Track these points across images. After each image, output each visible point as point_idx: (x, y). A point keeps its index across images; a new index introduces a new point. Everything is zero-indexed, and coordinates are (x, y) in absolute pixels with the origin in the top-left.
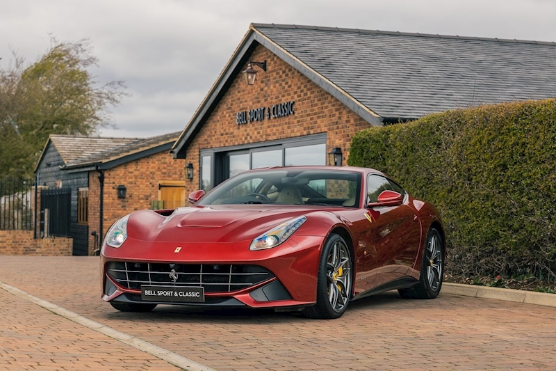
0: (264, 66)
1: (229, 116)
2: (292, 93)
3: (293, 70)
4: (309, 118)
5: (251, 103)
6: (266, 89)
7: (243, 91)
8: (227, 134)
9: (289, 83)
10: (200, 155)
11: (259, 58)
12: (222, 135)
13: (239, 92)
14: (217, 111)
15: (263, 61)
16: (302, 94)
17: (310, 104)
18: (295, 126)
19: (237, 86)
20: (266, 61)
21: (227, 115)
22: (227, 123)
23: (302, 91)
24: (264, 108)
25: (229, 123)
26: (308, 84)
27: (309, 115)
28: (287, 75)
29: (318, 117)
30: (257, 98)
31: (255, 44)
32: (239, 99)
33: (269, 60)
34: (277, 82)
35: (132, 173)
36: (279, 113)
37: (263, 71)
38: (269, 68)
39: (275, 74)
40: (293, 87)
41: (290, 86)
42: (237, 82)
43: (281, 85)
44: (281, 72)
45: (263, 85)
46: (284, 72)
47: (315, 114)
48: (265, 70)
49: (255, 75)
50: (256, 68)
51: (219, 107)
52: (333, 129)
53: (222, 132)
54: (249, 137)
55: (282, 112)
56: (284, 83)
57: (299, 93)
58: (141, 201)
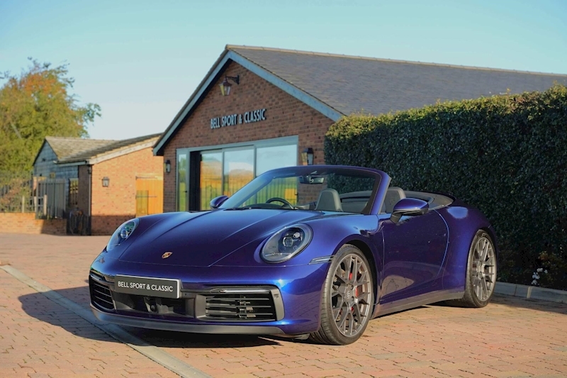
0: (237, 80)
1: (204, 122)
2: (264, 102)
3: (265, 83)
4: (280, 123)
5: (224, 111)
6: (238, 99)
7: (217, 101)
8: (202, 136)
9: (261, 94)
10: (176, 153)
11: (233, 74)
12: (197, 137)
13: (213, 102)
14: (192, 118)
15: (236, 76)
16: (274, 103)
17: (282, 112)
18: (267, 130)
19: (211, 97)
20: (238, 76)
21: (202, 121)
22: (202, 127)
23: (273, 101)
24: (238, 115)
25: (204, 127)
26: (279, 95)
27: (280, 121)
28: (259, 88)
29: (290, 122)
30: (230, 107)
31: (230, 61)
32: (213, 108)
33: (242, 76)
34: (249, 93)
35: (114, 167)
36: (252, 119)
37: (236, 84)
38: (242, 82)
39: (247, 87)
40: (264, 97)
41: (262, 97)
42: (211, 94)
43: (253, 96)
44: (253, 85)
45: (235, 96)
46: (256, 85)
47: (287, 120)
48: (238, 83)
49: (229, 88)
50: (230, 81)
51: (194, 115)
52: (304, 132)
53: (197, 134)
54: (222, 139)
55: (254, 118)
56: (256, 95)
57: (270, 102)
58: (122, 189)
